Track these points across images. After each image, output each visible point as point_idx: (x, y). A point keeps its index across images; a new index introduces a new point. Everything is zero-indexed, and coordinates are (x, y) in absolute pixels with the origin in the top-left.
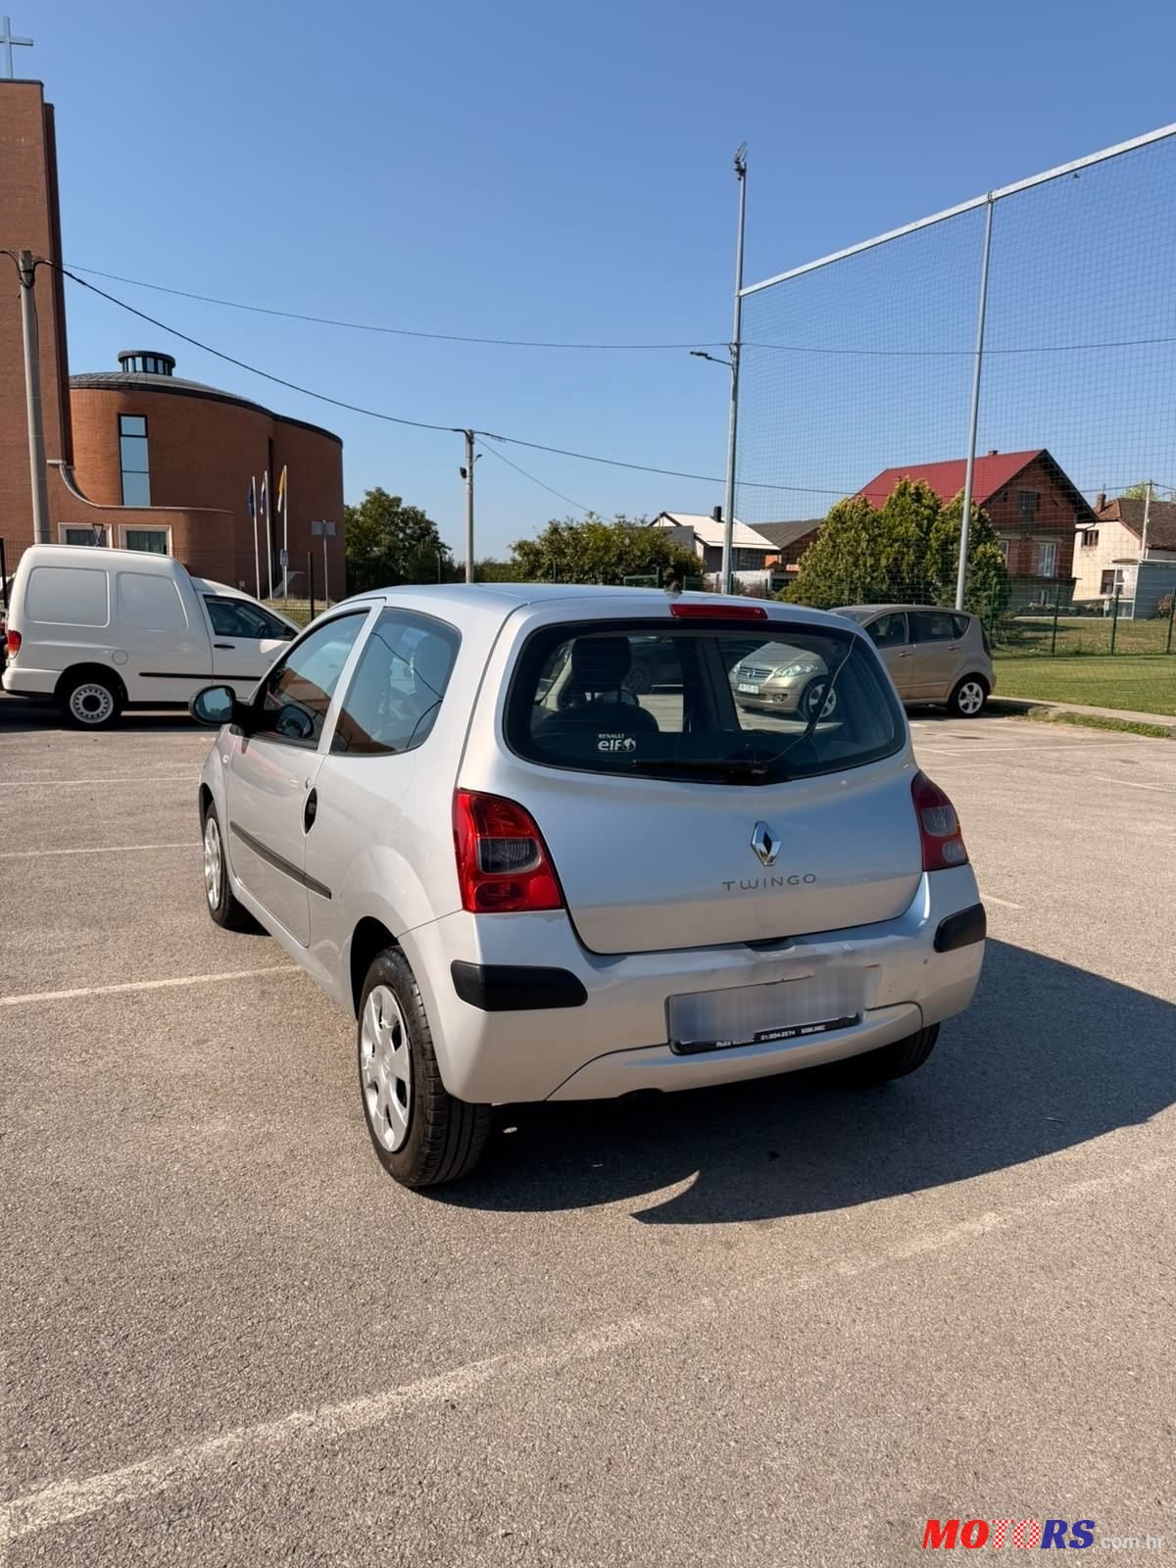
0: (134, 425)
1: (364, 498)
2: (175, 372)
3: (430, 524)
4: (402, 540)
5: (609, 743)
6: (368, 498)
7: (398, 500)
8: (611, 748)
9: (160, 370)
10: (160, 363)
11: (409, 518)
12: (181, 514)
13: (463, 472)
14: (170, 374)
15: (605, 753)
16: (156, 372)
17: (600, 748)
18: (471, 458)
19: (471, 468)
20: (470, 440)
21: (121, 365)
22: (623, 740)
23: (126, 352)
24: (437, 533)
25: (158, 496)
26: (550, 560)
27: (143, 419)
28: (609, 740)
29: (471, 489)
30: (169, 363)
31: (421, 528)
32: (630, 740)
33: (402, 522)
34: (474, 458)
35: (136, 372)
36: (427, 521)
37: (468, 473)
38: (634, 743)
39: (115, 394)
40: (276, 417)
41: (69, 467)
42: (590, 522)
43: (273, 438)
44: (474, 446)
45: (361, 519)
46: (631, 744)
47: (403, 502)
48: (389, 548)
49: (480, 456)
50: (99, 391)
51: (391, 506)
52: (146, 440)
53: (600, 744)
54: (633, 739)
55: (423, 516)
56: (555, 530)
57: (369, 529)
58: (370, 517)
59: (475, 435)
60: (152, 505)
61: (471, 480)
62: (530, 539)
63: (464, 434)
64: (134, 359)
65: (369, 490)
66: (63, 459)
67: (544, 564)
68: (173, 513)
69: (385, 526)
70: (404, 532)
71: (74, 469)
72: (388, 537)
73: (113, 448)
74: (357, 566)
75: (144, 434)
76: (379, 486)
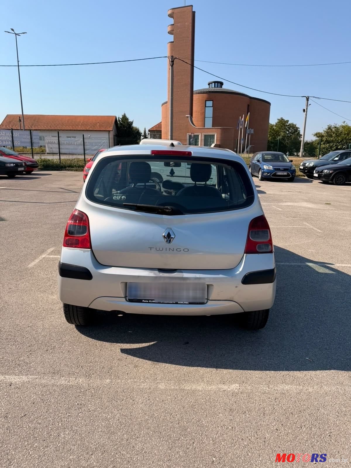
0: (210, 103)
1: (277, 121)
2: (223, 87)
3: (297, 128)
4: (287, 134)
5: (117, 197)
6: (278, 121)
7: (288, 121)
8: (117, 199)
9: (219, 86)
10: (219, 84)
11: (291, 126)
12: (219, 129)
13: (304, 110)
14: (222, 87)
15: (115, 200)
16: (218, 87)
17: (114, 198)
18: (307, 105)
19: (307, 109)
20: (308, 99)
21: (208, 86)
22: (122, 196)
23: (210, 82)
24: (300, 131)
25: (214, 125)
26: (326, 138)
27: (212, 102)
28: (117, 196)
29: (306, 116)
30: (222, 84)
31: (294, 130)
32: (124, 196)
33: (288, 128)
34: (308, 105)
35: (213, 88)
36: (297, 127)
37: (306, 111)
38: (125, 197)
39: (205, 94)
40: (251, 98)
41: (191, 117)
42: (343, 125)
43: (249, 104)
44: (309, 101)
45: (275, 128)
46: (124, 198)
47: (289, 122)
48: (283, 137)
49: (310, 104)
50: (201, 94)
51: (285, 123)
52: (212, 108)
53: (114, 197)
54: (125, 196)
55: (295, 126)
56: (329, 128)
57: (277, 131)
58: (278, 127)
59: (310, 98)
60: (212, 127)
61: (306, 113)
62: (321, 132)
63: (306, 98)
64: (212, 84)
65: (279, 118)
66: (190, 115)
67: (324, 140)
68: (217, 129)
69: (283, 130)
70: (289, 131)
71: (193, 117)
72: (283, 133)
73: (203, 111)
74: (272, 143)
75: (212, 106)
76: (282, 117)
